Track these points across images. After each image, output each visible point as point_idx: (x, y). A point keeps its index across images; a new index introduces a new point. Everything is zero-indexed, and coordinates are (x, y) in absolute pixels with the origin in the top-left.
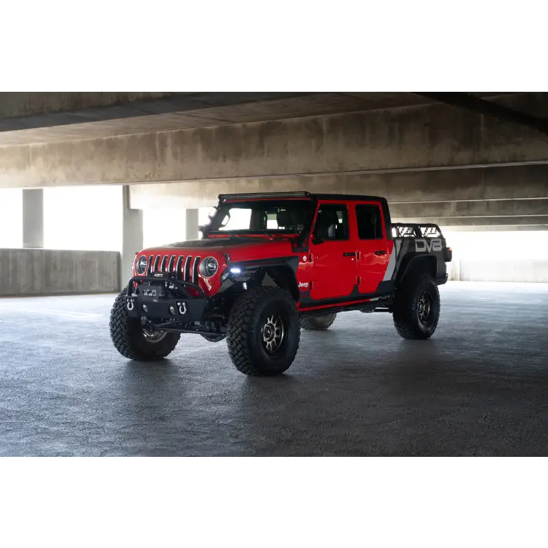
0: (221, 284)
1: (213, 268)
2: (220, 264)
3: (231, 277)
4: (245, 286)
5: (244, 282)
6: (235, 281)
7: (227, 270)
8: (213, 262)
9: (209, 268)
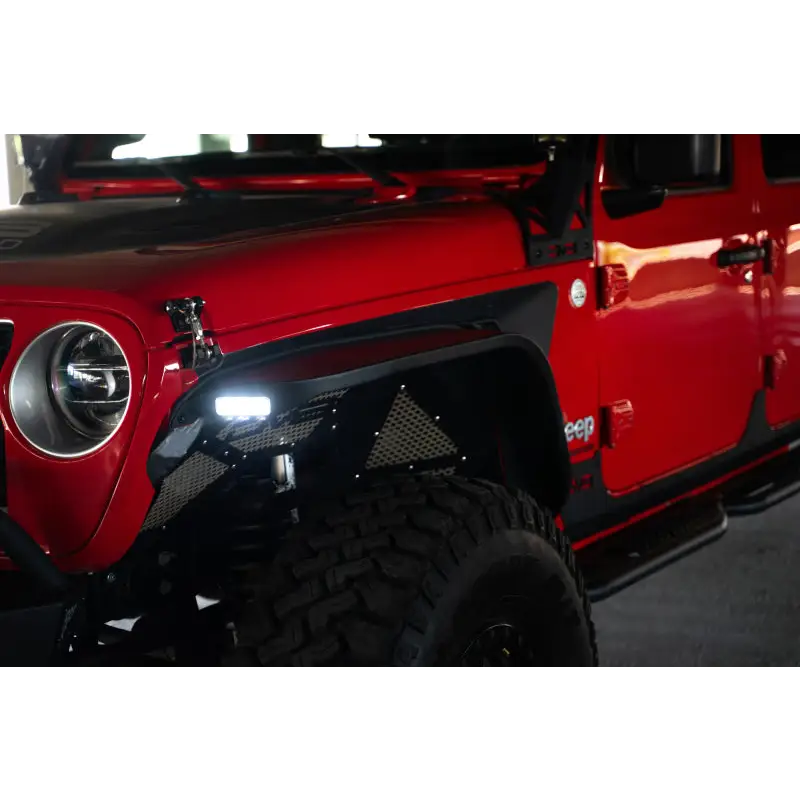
0: (158, 487)
1: (98, 391)
2: (147, 364)
3: (214, 441)
4: (285, 465)
5: (283, 450)
6: (235, 454)
7: (192, 403)
8: (97, 355)
9: (76, 390)
